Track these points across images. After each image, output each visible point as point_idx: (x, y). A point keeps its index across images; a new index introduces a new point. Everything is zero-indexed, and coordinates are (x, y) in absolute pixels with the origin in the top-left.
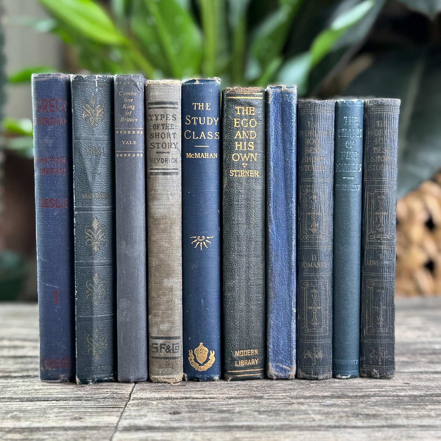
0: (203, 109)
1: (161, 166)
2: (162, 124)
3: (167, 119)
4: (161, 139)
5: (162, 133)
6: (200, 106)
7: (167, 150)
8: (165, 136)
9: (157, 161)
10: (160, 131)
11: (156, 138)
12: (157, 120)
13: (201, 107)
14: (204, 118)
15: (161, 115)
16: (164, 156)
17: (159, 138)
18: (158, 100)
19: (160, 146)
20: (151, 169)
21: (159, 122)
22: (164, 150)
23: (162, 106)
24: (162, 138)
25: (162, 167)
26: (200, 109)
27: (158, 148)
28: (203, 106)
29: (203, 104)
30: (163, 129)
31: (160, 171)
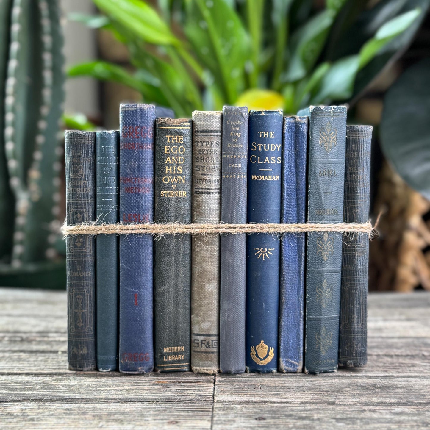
0: (267, 137)
1: (204, 186)
2: (207, 150)
3: (211, 146)
4: (206, 163)
5: (207, 158)
6: (265, 134)
7: (211, 172)
8: (209, 160)
9: (201, 182)
10: (205, 156)
11: (201, 161)
12: (202, 146)
13: (266, 136)
14: (269, 145)
15: (206, 142)
16: (208, 178)
17: (204, 161)
18: (203, 129)
19: (205, 168)
20: (196, 188)
21: (205, 148)
22: (208, 173)
23: (207, 134)
24: (206, 161)
25: (206, 188)
26: (265, 137)
27: (203, 170)
28: (267, 134)
29: (267, 132)
30: (208, 154)
31: (204, 191)
